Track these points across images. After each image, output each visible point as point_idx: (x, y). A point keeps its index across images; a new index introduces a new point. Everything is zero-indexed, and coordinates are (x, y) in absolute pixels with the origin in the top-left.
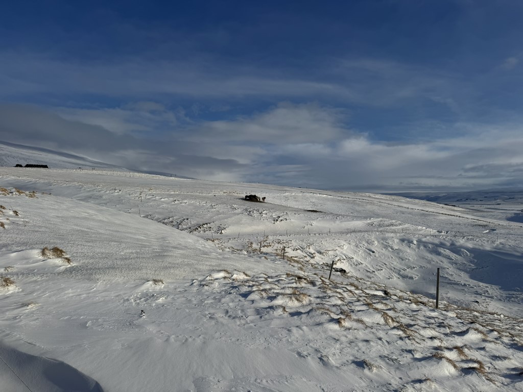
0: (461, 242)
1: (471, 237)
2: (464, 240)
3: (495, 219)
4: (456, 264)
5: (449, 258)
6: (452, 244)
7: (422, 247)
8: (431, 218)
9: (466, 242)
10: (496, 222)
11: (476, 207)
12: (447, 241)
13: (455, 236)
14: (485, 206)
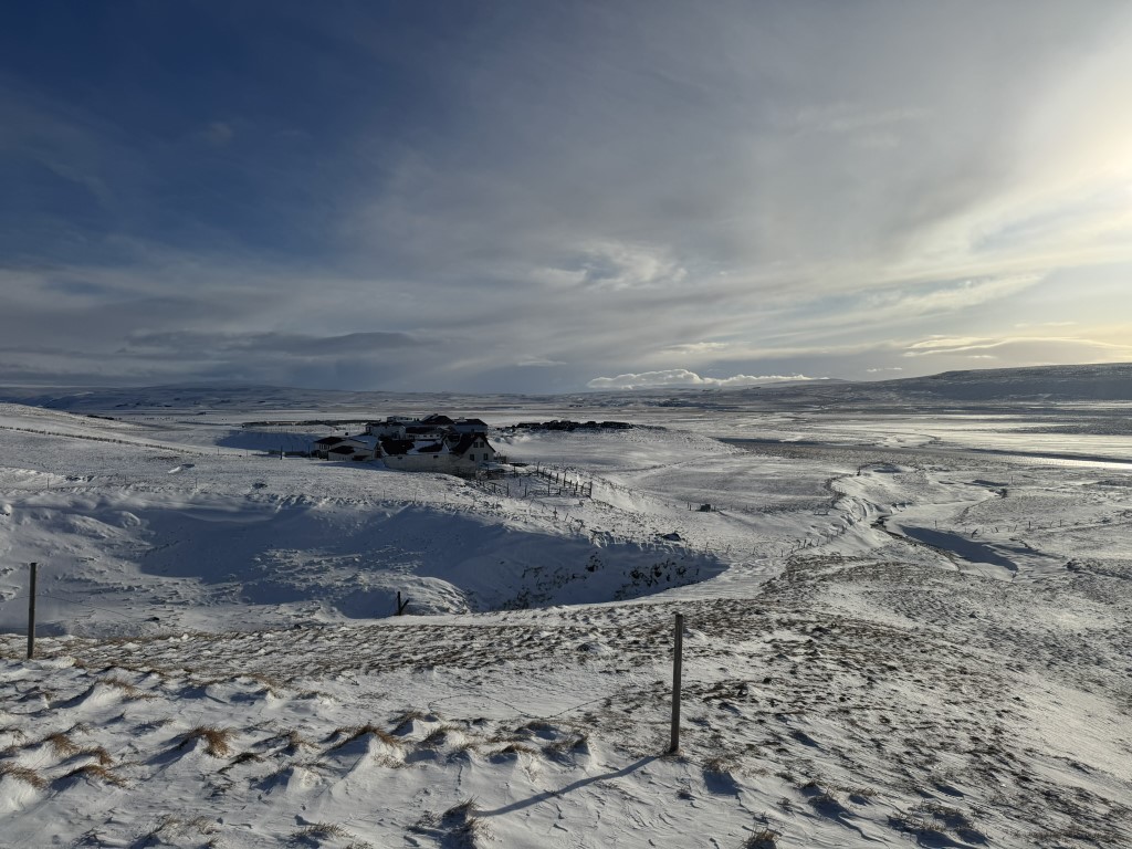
0: (122, 496)
1: (142, 484)
2: (127, 492)
3: (195, 443)
4: (110, 546)
5: (93, 535)
6: (102, 504)
7: (27, 519)
8: (53, 447)
9: (132, 495)
10: (196, 449)
11: (158, 420)
12: (90, 498)
13: (108, 485)
14: (175, 418)
